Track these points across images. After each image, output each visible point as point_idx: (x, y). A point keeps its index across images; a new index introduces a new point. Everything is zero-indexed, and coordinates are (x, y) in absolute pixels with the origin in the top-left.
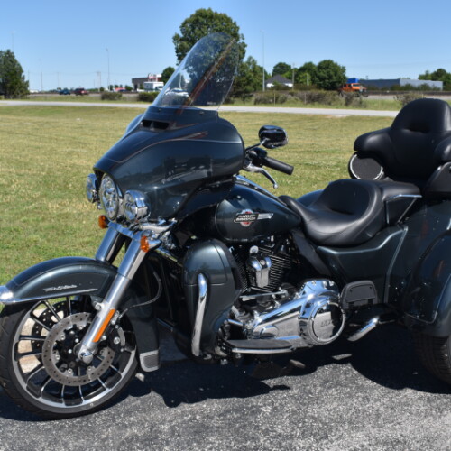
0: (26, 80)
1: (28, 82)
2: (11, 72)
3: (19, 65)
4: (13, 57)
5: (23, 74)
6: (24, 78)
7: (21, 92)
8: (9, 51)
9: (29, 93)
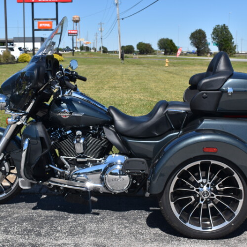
0: (234, 45)
1: (235, 46)
2: (225, 39)
3: (231, 34)
4: (227, 29)
5: (233, 41)
6: (233, 43)
7: (231, 52)
8: (224, 25)
9: (235, 53)
